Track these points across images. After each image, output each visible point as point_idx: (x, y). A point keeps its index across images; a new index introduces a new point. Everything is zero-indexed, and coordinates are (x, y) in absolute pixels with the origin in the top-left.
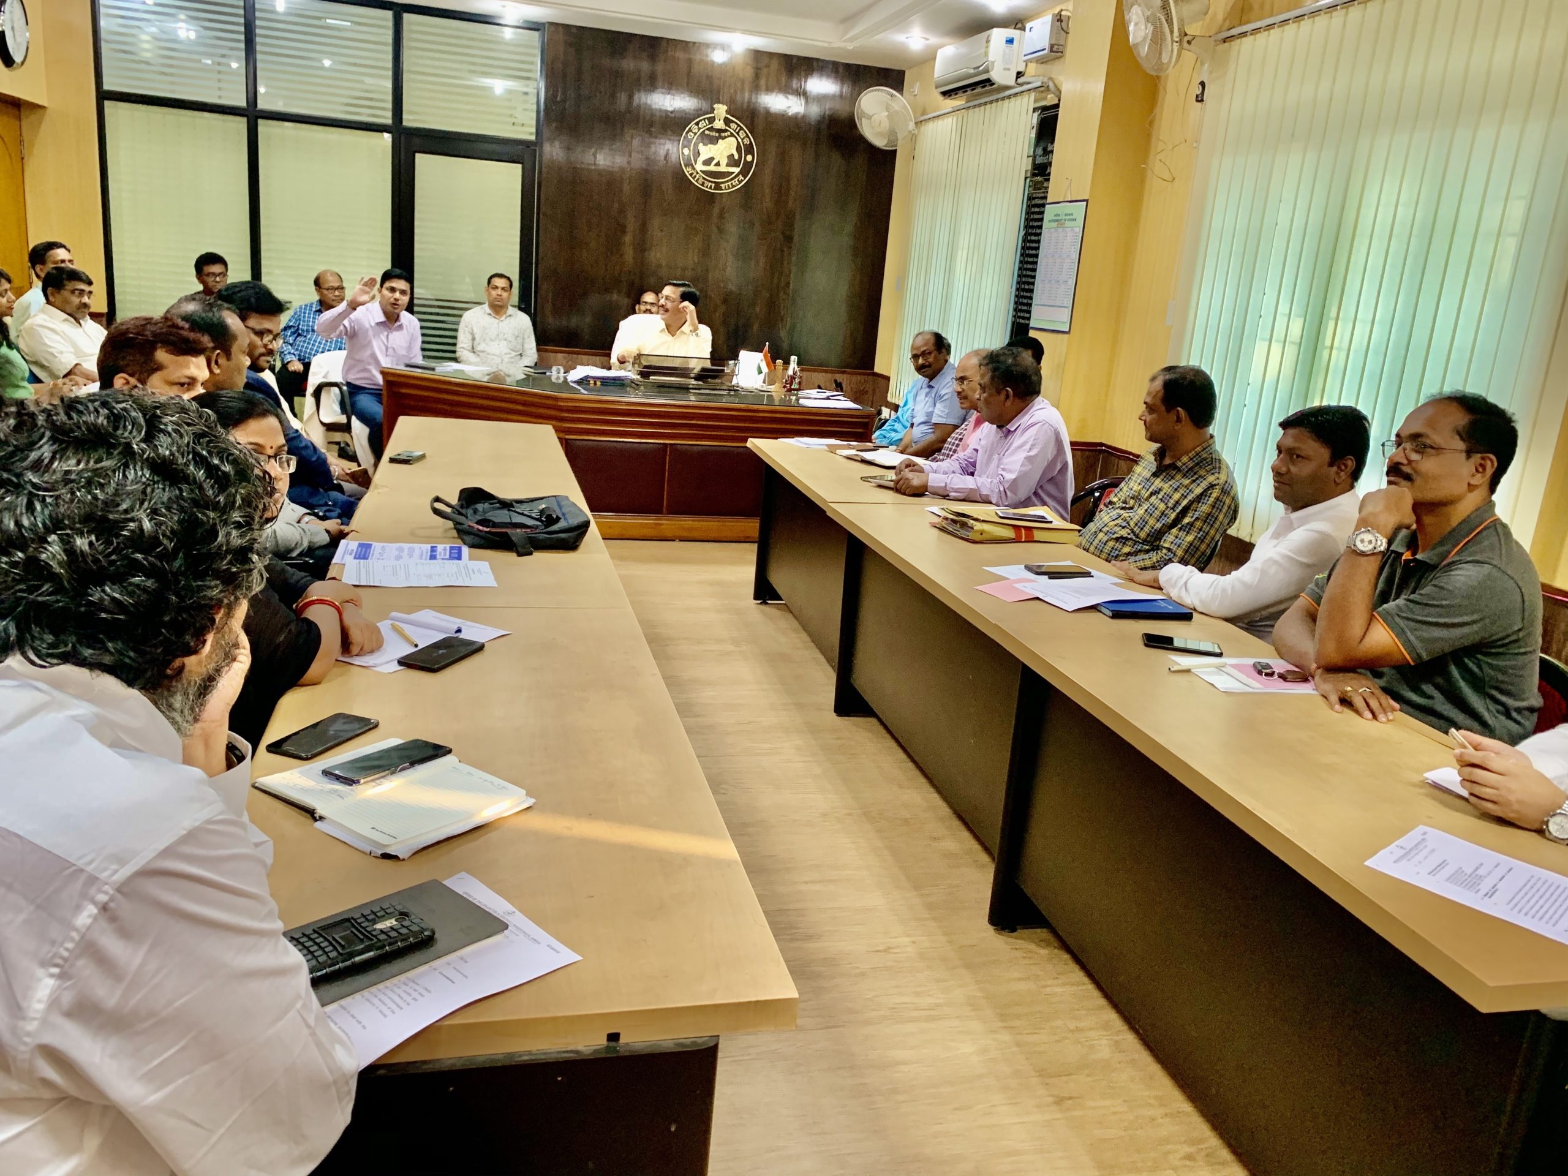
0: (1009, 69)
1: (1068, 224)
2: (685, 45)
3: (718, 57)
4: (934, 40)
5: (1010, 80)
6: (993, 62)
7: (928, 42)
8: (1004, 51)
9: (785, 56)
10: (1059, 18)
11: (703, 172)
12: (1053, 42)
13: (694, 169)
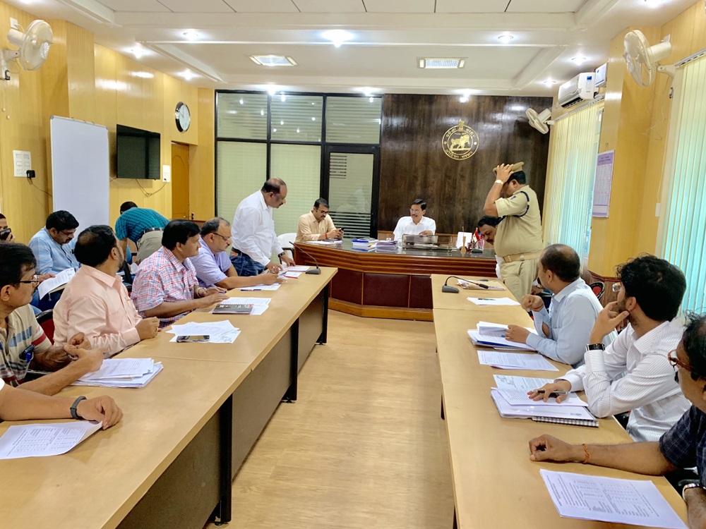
0: (589, 92)
2: (445, 97)
5: (590, 96)
6: (580, 89)
7: (555, 83)
8: (586, 83)
9: (492, 96)
11: (453, 151)
13: (449, 150)
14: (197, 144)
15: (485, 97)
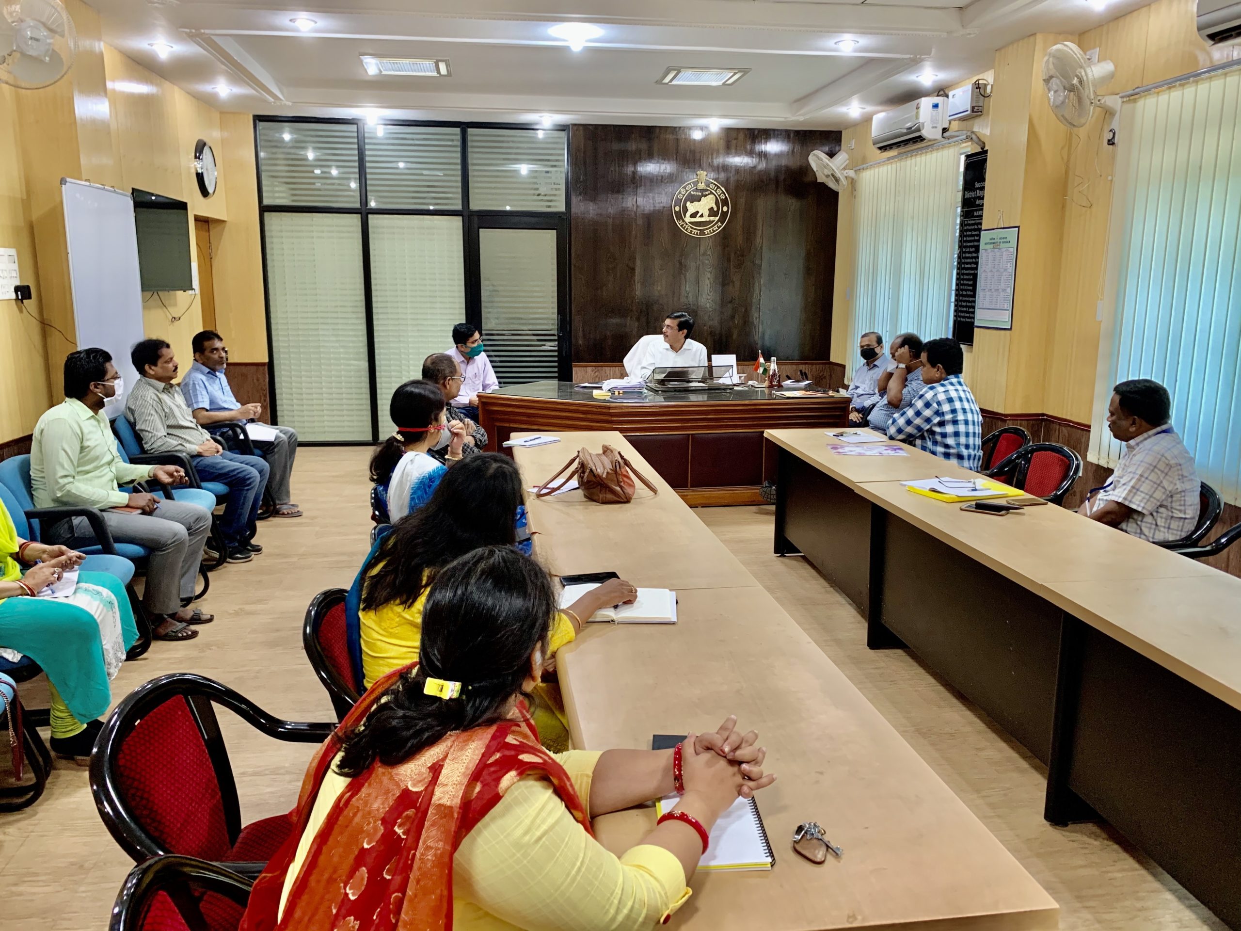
0: (936, 127)
1: (1002, 245)
2: (674, 130)
3: (697, 135)
4: (869, 109)
5: (937, 134)
6: (923, 124)
7: (864, 110)
8: (932, 116)
9: (748, 129)
10: (977, 86)
11: (690, 223)
12: (974, 105)
13: (684, 221)
14: (225, 219)
15: (738, 129)
